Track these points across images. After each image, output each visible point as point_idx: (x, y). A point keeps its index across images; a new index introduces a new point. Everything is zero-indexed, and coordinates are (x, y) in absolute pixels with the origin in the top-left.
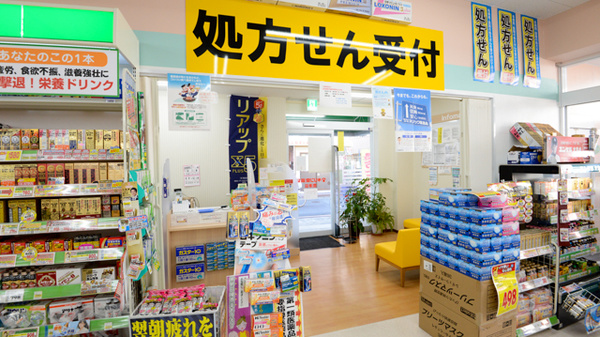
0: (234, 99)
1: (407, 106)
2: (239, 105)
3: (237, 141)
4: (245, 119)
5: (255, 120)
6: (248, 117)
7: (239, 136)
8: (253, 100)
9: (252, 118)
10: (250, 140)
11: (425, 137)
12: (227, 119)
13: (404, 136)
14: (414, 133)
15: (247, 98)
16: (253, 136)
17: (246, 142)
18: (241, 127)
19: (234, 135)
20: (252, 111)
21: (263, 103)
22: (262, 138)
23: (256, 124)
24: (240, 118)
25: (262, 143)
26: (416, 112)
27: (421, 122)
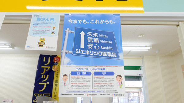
0: (41, 57)
1: (83, 34)
2: (44, 61)
3: (40, 84)
4: (47, 69)
5: (53, 69)
6: (49, 67)
7: (41, 80)
8: (53, 57)
9: (51, 68)
10: (48, 83)
11: (112, 74)
12: (36, 69)
13: (74, 73)
14: (92, 69)
15: (49, 56)
16: (51, 80)
17: (45, 84)
18: (43, 74)
19: (38, 79)
20: (52, 63)
21: (60, 58)
22: (57, 82)
23: (54, 72)
24: (44, 68)
25: (56, 85)
26: (96, 40)
27: (104, 54)
